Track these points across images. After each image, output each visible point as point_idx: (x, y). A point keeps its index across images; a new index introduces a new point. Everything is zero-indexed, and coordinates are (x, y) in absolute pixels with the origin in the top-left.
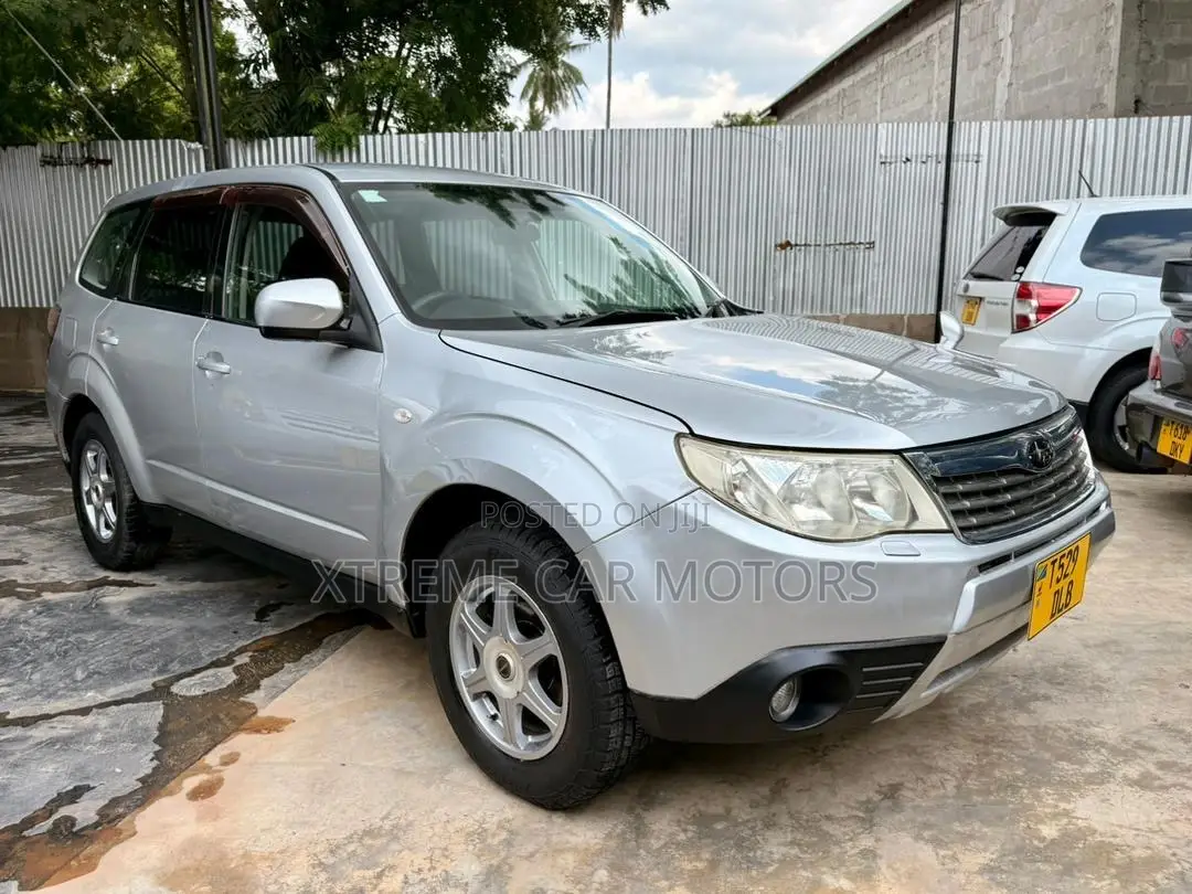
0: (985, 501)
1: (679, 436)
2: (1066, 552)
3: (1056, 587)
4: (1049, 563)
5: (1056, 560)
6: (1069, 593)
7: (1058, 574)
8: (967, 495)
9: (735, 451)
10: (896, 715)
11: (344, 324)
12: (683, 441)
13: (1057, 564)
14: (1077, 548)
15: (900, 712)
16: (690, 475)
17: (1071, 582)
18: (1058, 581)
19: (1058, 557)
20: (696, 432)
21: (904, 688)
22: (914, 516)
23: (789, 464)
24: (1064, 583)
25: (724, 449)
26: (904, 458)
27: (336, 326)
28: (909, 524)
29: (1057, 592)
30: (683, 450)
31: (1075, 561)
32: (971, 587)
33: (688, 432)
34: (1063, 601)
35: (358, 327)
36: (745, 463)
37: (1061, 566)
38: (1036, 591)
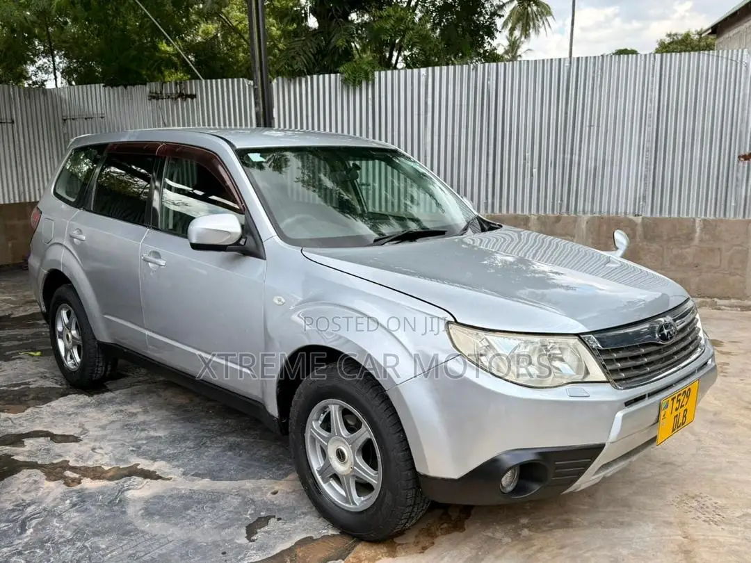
0: (630, 363)
1: (449, 323)
2: (682, 392)
3: (675, 413)
4: (671, 398)
5: (675, 398)
6: (685, 416)
7: (676, 405)
8: (619, 360)
9: (481, 334)
10: (575, 490)
11: (242, 242)
12: (450, 326)
13: (675, 400)
14: (689, 389)
15: (578, 488)
16: (455, 346)
17: (686, 410)
18: (677, 409)
19: (677, 395)
20: (458, 321)
21: (580, 474)
22: (587, 373)
23: (512, 341)
24: (681, 411)
25: (475, 332)
26: (581, 338)
27: (237, 243)
28: (584, 378)
29: (677, 416)
30: (451, 331)
31: (688, 397)
32: (620, 415)
33: (453, 320)
34: (680, 421)
35: (250, 243)
36: (487, 340)
37: (679, 401)
38: (662, 417)
